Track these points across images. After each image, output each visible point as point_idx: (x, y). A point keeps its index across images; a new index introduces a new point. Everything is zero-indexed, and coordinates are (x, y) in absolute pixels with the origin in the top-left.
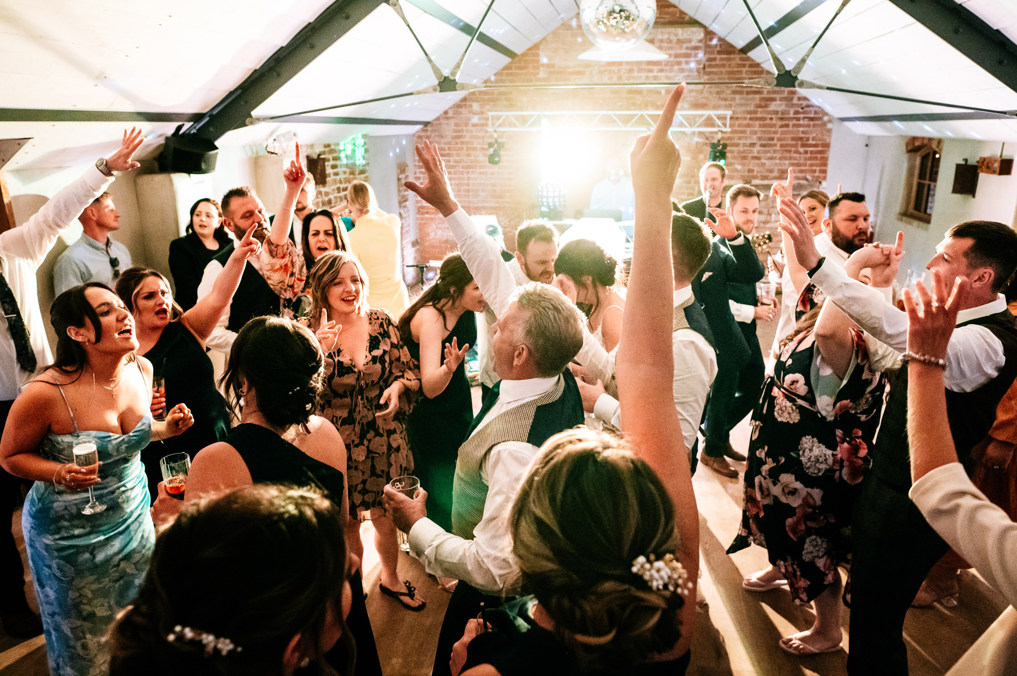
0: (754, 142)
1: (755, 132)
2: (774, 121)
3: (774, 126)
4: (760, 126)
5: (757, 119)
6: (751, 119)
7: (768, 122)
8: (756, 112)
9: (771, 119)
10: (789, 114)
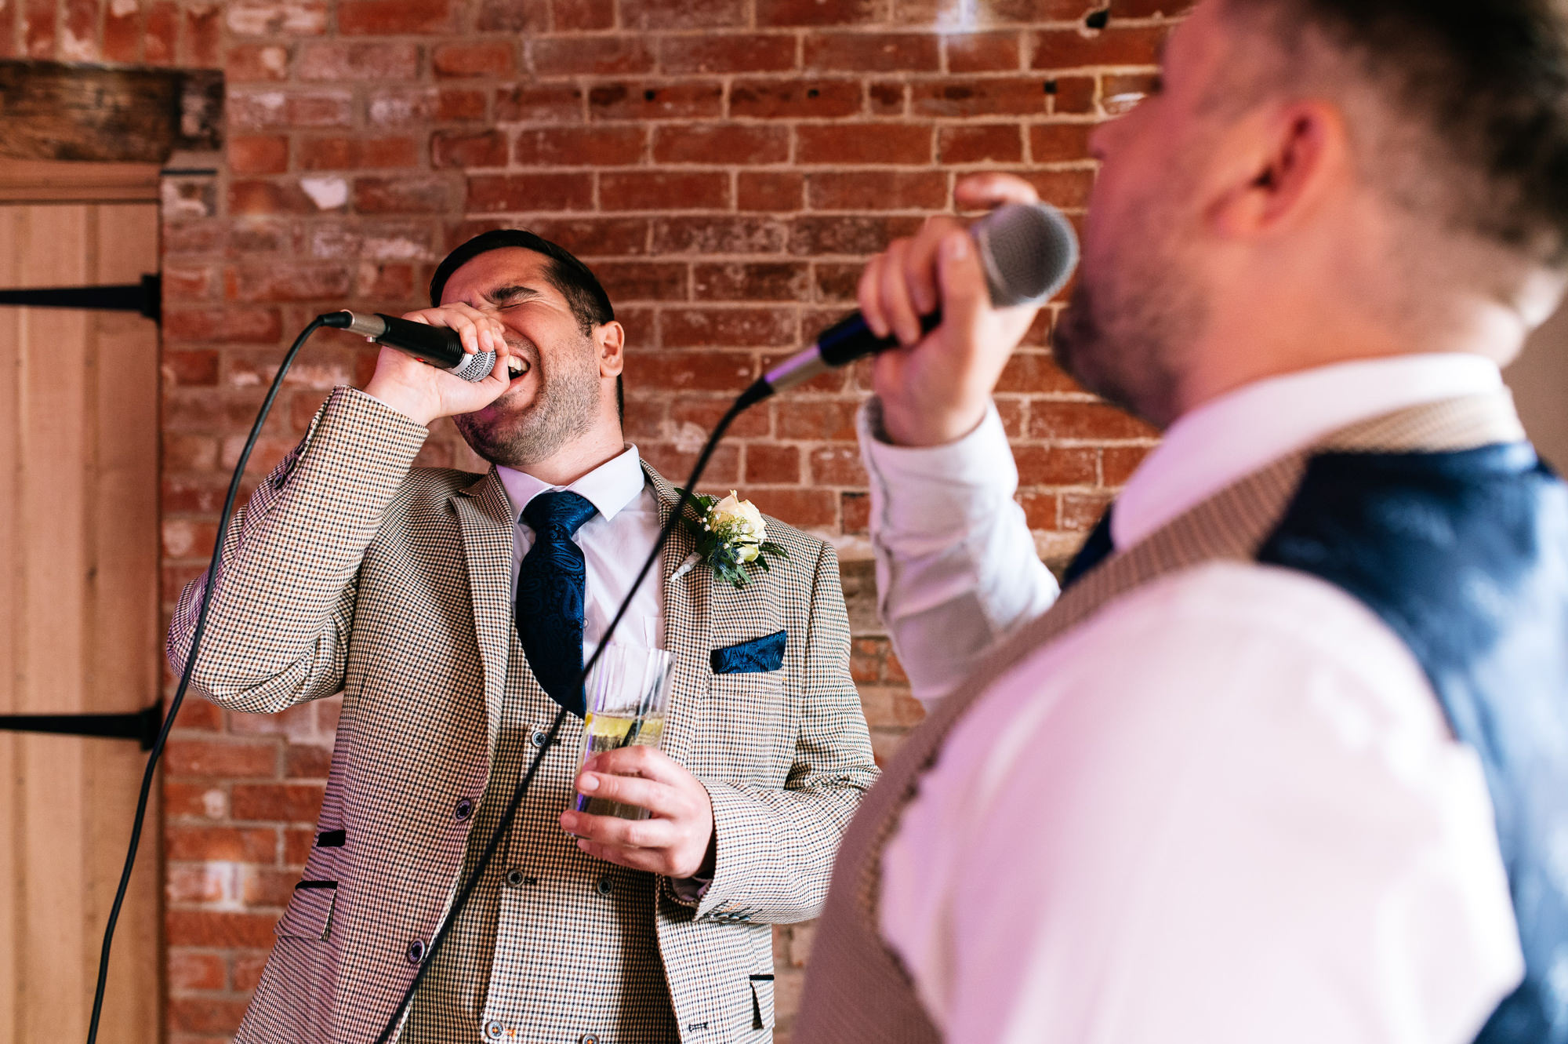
0: (781, 256)
1: (785, 193)
2: (907, 115)
3: (911, 143)
4: (817, 146)
5: (785, 98)
6: (742, 98)
7: (866, 115)
8: (774, 54)
9: (887, 96)
10: (1011, 62)
